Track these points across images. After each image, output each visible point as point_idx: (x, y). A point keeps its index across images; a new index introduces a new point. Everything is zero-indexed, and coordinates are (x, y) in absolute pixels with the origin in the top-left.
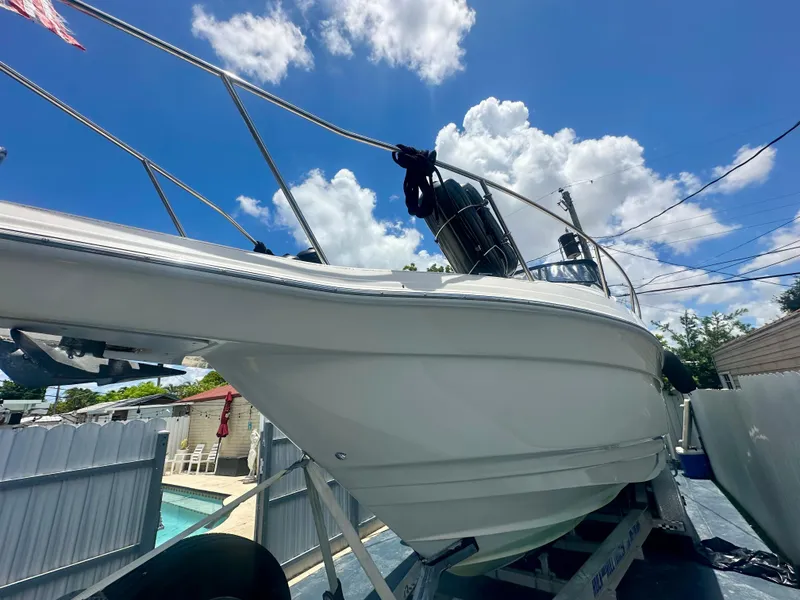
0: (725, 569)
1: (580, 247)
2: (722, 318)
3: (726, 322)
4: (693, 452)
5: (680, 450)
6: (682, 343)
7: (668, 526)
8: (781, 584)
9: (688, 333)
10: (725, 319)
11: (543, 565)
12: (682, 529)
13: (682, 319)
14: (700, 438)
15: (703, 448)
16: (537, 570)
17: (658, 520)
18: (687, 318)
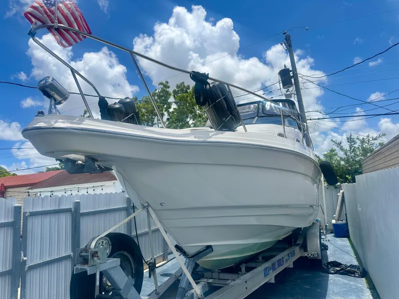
0: (333, 273)
1: (293, 80)
2: (371, 139)
3: (373, 142)
4: (340, 222)
5: (334, 221)
6: (346, 154)
7: (310, 255)
8: (355, 277)
9: (351, 148)
10: (373, 140)
11: (242, 269)
12: (317, 256)
13: (348, 139)
14: (346, 214)
15: (346, 220)
16: (239, 272)
17: (306, 253)
18: (351, 138)
